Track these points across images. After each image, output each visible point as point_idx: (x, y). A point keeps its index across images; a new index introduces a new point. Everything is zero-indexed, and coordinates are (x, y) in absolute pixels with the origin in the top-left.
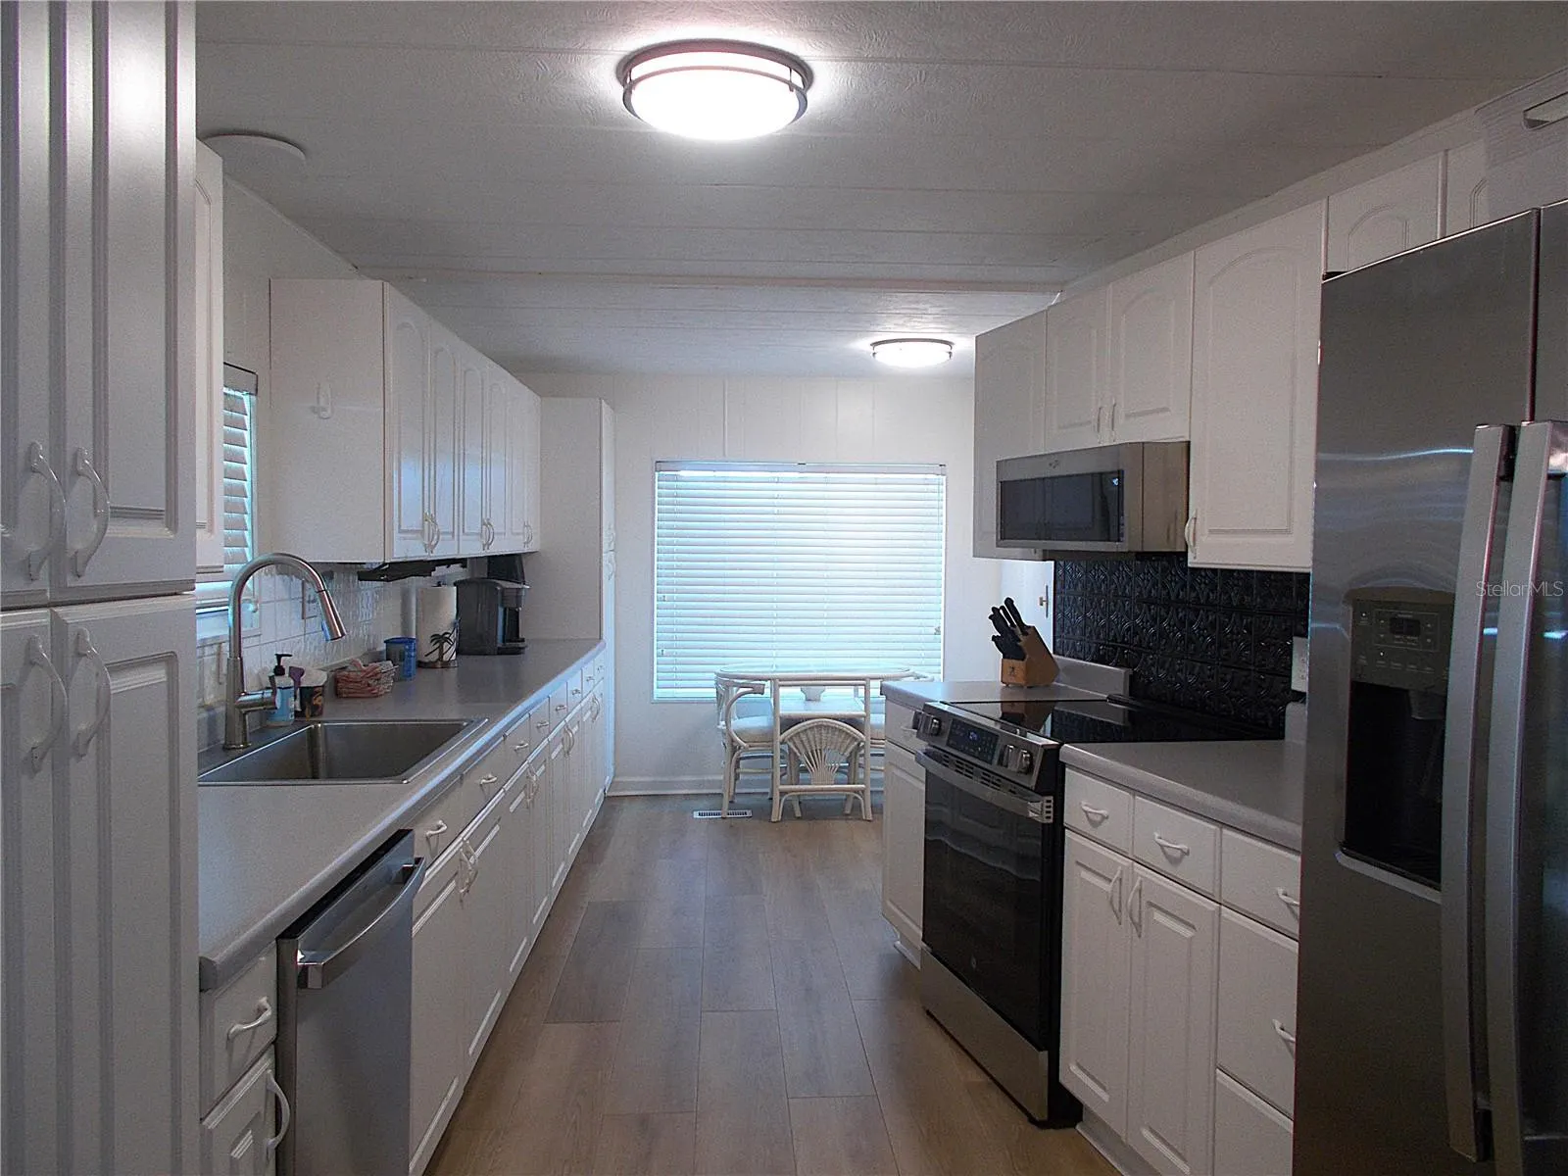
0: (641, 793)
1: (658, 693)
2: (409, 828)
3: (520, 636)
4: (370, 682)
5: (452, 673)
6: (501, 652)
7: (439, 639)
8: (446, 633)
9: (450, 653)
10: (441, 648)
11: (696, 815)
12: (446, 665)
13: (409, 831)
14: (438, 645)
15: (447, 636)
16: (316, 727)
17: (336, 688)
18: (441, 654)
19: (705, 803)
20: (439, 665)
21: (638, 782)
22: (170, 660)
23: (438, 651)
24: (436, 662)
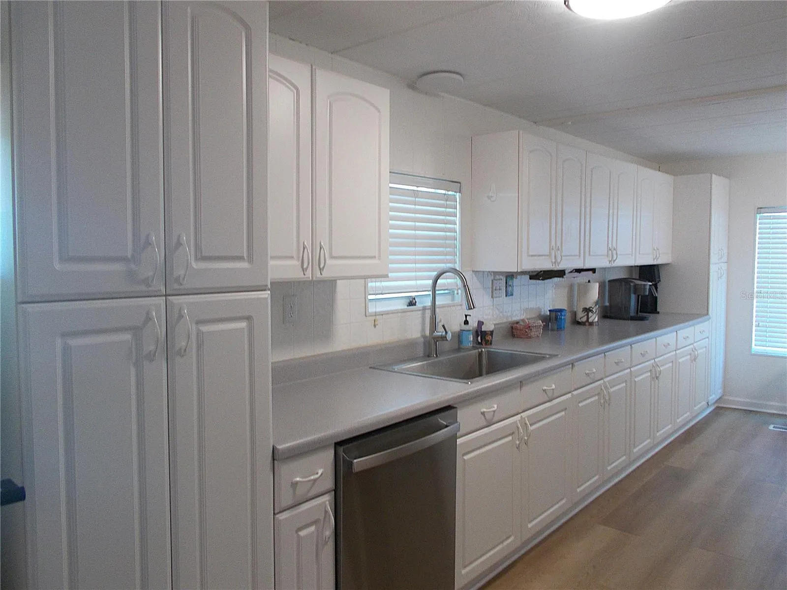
0: (740, 408)
1: (756, 348)
2: (455, 406)
3: (658, 310)
4: (527, 330)
5: (595, 329)
6: (632, 319)
7: (587, 310)
8: (591, 307)
9: (594, 318)
10: (588, 315)
11: (771, 427)
12: (591, 324)
13: (454, 408)
14: (586, 313)
15: (591, 309)
16: (482, 351)
17: (512, 332)
18: (588, 318)
19: (778, 420)
20: (587, 324)
21: (739, 400)
22: (249, 318)
23: (586, 316)
24: (585, 322)
